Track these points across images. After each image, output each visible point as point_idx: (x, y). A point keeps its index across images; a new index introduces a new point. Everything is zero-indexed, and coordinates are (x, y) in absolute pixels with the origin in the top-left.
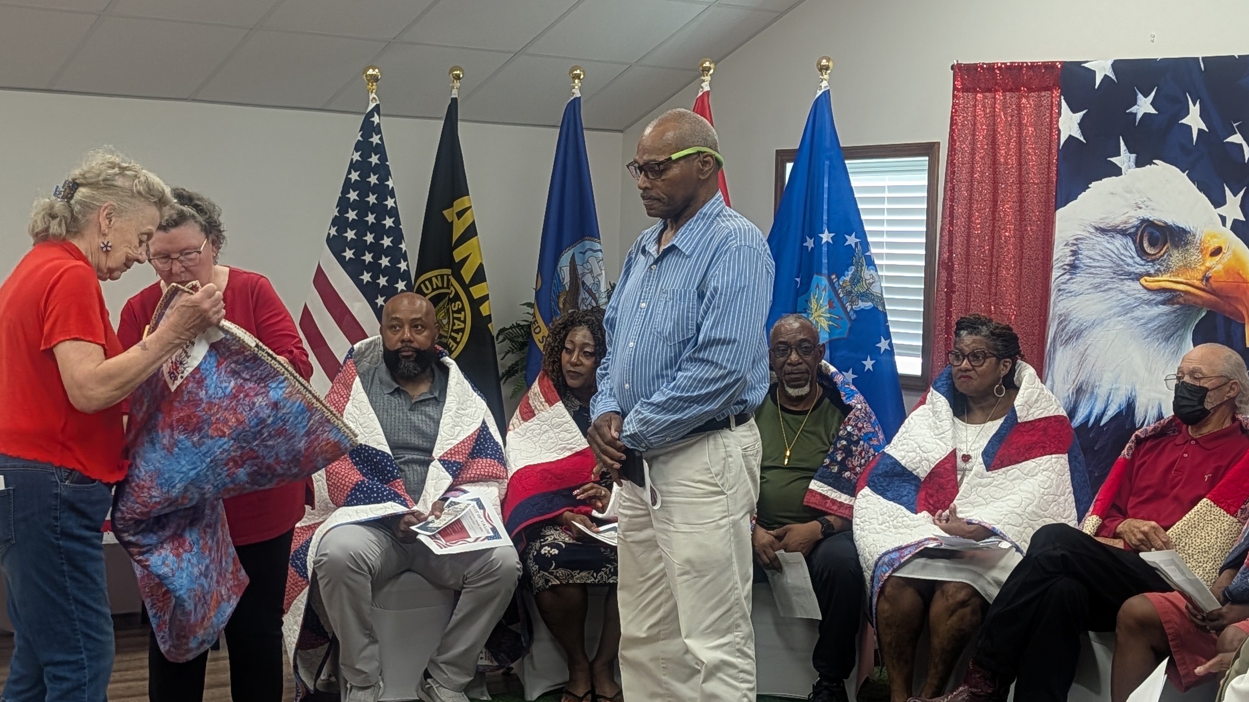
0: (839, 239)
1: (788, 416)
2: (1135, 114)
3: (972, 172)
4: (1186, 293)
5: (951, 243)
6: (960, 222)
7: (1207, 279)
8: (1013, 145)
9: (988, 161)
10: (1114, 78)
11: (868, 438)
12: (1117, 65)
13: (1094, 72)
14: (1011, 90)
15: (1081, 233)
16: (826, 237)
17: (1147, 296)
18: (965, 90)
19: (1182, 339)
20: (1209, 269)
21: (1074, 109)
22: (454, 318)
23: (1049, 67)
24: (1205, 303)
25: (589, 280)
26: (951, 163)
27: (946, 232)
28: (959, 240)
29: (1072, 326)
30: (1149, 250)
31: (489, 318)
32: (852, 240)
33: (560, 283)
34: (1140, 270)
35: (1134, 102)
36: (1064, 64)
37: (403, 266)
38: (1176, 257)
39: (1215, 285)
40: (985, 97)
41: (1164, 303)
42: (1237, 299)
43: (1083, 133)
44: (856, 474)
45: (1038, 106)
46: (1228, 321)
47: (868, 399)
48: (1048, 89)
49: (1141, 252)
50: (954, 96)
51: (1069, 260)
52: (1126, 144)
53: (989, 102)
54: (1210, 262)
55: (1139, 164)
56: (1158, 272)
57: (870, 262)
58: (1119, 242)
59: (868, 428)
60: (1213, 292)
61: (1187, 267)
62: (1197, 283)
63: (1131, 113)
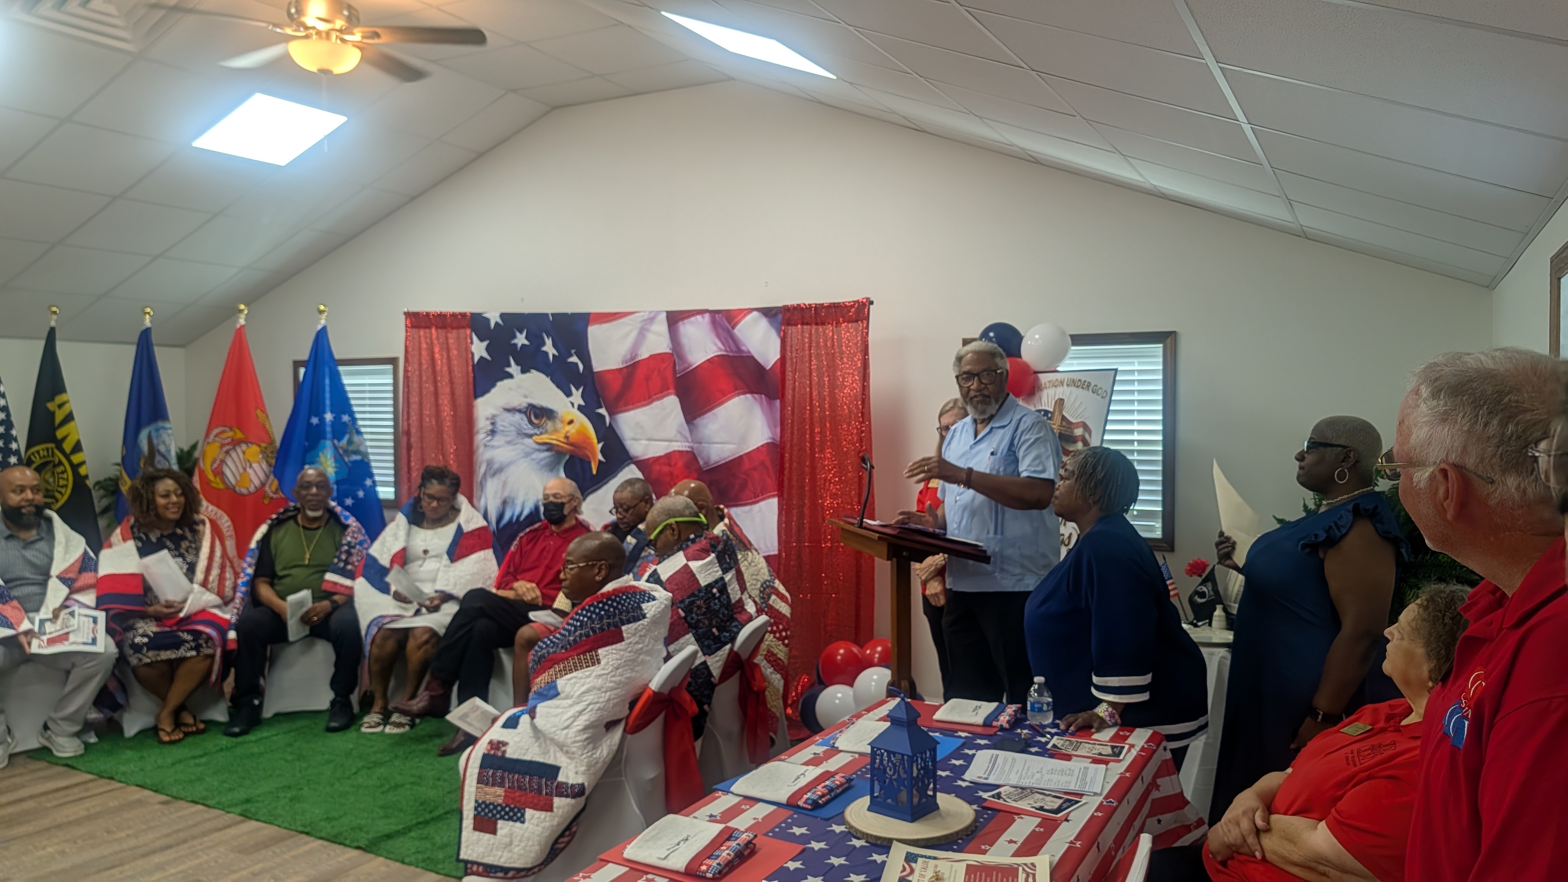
0: (337, 418)
1: (308, 532)
2: (517, 344)
3: (420, 376)
4: (558, 445)
5: (408, 419)
6: (414, 407)
7: (567, 437)
8: (445, 361)
9: (430, 370)
10: (502, 323)
11: (361, 543)
12: (503, 316)
13: (489, 319)
14: (441, 328)
15: (495, 412)
16: (329, 417)
17: (537, 447)
18: (413, 327)
19: (558, 471)
20: (568, 432)
21: (481, 340)
22: (58, 478)
23: (463, 315)
24: (568, 451)
25: (162, 448)
26: (406, 371)
27: (405, 413)
28: (414, 418)
29: (496, 466)
30: (535, 421)
31: (86, 477)
32: (346, 418)
33: (140, 451)
34: (531, 432)
35: (514, 337)
36: (472, 314)
37: (14, 446)
38: (550, 425)
39: (571, 440)
40: (425, 333)
41: (547, 450)
42: (585, 448)
43: (489, 354)
44: (355, 566)
45: (458, 338)
46: (582, 460)
47: (358, 519)
48: (463, 327)
49: (531, 422)
50: (407, 331)
51: (490, 427)
52: (514, 360)
53: (428, 335)
54: (568, 428)
55: (523, 371)
56: (541, 434)
57: (359, 433)
58: (518, 417)
59: (361, 537)
60: (571, 444)
61: (556, 431)
62: (562, 440)
63: (514, 343)
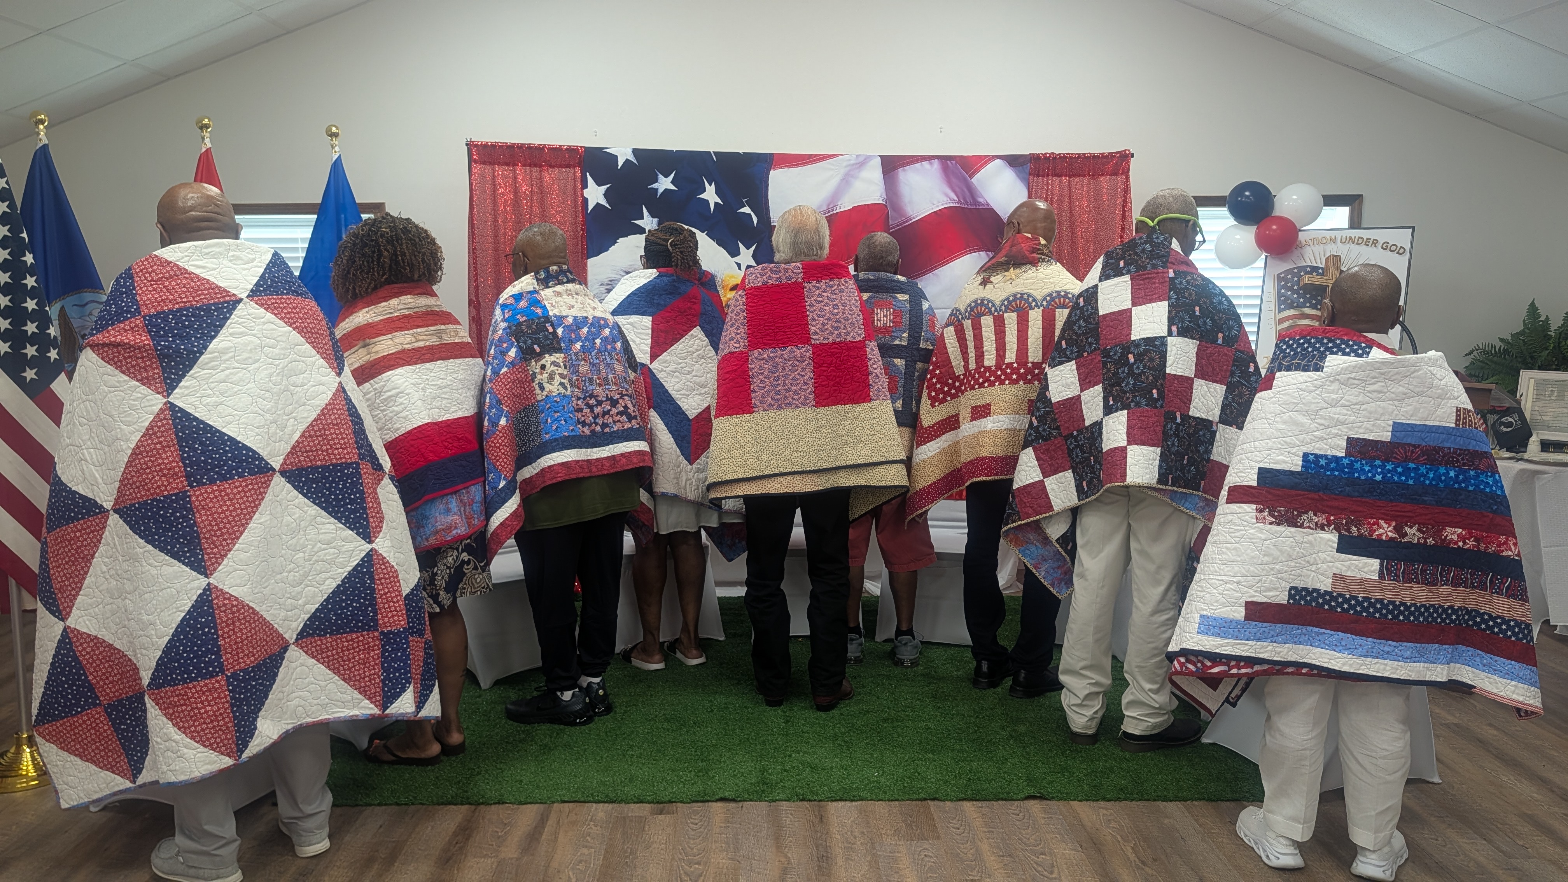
2: (657, 190)
10: (635, 162)
12: (637, 152)
13: (616, 157)
21: (600, 184)
23: (572, 150)
35: (655, 180)
36: (587, 149)
40: (504, 171)
43: (610, 201)
48: (572, 166)
52: (648, 211)
53: (508, 173)
63: (652, 188)
